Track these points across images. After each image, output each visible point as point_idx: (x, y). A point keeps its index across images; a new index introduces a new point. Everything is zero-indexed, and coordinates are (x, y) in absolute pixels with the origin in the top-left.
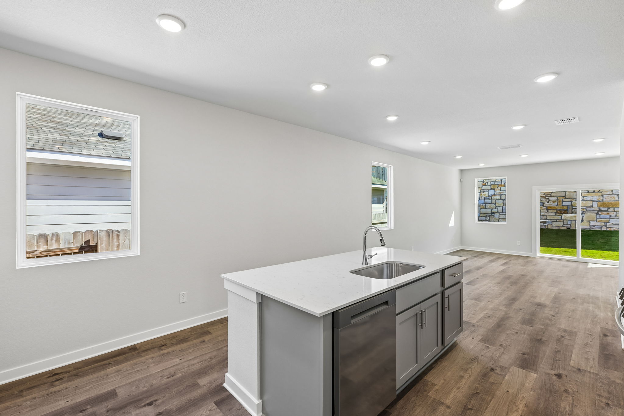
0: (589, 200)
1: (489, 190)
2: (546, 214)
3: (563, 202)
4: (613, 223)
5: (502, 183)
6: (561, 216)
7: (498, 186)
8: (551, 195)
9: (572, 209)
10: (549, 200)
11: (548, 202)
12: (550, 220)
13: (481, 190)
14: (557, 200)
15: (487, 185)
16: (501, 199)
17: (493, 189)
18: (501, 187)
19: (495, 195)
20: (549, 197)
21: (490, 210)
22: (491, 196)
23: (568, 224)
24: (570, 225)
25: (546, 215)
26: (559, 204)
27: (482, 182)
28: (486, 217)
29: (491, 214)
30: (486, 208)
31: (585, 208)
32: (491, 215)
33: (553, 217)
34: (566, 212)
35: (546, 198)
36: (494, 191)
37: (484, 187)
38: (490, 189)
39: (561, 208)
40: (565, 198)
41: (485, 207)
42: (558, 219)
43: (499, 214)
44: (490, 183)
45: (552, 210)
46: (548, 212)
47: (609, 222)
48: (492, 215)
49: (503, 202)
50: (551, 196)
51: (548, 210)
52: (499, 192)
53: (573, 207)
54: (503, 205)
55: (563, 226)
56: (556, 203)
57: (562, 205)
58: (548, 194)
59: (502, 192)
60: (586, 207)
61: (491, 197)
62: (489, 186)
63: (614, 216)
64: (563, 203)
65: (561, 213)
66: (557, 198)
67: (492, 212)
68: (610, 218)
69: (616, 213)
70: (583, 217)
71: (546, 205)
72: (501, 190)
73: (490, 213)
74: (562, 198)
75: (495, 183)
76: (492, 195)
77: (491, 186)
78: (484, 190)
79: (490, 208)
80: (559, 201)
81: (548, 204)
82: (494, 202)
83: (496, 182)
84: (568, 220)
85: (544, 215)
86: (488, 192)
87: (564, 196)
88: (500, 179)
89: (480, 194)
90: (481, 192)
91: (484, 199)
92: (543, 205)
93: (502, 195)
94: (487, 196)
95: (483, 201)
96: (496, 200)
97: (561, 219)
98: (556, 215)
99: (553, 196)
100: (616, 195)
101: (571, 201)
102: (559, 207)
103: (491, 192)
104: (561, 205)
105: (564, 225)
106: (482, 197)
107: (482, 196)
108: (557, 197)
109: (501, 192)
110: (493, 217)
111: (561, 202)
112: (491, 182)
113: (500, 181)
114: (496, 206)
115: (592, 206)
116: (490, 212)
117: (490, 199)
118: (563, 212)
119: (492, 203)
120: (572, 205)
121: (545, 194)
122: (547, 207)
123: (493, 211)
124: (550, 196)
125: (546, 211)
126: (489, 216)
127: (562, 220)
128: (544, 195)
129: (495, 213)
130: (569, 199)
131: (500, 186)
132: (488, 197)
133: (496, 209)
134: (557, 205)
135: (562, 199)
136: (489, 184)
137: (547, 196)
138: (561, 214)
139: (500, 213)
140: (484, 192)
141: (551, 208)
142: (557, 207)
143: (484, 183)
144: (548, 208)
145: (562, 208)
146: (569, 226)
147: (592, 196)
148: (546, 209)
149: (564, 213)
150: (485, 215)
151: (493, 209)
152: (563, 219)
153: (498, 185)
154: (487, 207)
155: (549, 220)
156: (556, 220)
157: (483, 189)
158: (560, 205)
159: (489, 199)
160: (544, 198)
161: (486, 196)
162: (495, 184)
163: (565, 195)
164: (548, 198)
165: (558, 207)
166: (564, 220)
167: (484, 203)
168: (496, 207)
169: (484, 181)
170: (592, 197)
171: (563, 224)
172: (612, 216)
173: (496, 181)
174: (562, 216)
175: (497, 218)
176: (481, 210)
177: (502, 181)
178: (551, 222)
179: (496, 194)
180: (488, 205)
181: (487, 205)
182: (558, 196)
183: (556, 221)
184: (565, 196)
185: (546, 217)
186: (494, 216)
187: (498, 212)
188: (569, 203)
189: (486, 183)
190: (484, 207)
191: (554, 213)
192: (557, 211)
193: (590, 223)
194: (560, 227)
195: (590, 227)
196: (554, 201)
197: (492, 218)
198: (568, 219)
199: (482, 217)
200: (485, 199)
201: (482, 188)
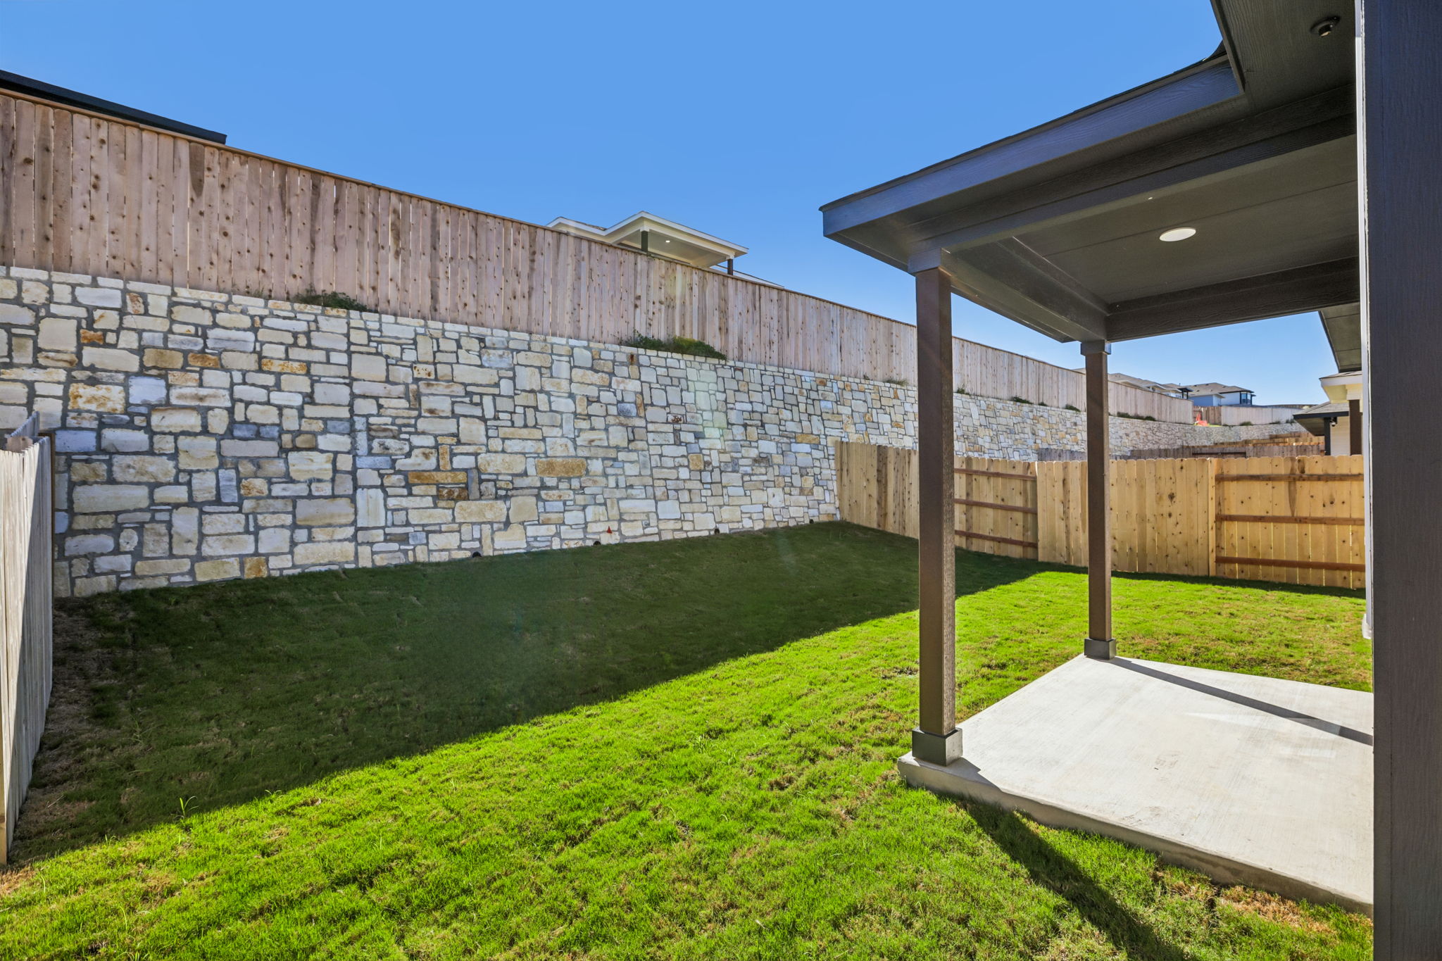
0: (516, 453)
1: (128, 375)
2: (405, 502)
3: (453, 455)
4: (571, 526)
5: (205, 346)
6: (451, 511)
7: (186, 363)
8: (415, 426)
9: (481, 481)
10: (412, 448)
11: (408, 455)
12: (420, 529)
13: (69, 371)
14: (437, 447)
15: (114, 346)
16: (205, 431)
17: (154, 372)
18: (202, 369)
19: (166, 405)
20: (410, 433)
21: (143, 492)
22: (144, 410)
23: (473, 540)
24: (480, 540)
25: (406, 509)
26: (441, 463)
27: (79, 320)
28: (116, 531)
29: (147, 516)
30: (111, 481)
31: (510, 478)
32: (153, 520)
33: (430, 516)
34: (464, 493)
35: (403, 436)
36: (162, 383)
37: (91, 355)
38: (135, 368)
39: (450, 480)
40: (459, 443)
41: (110, 471)
42: (444, 521)
43: (202, 513)
44: (135, 336)
45: (423, 487)
46: (410, 494)
47: (564, 524)
48: (159, 516)
49: (219, 447)
50: (417, 433)
51: (408, 486)
52: (194, 391)
53: (483, 477)
54: (216, 463)
55: (460, 548)
56: (432, 462)
57: (453, 470)
58: (406, 421)
59: (214, 396)
60: (513, 475)
61: (148, 417)
62: (131, 351)
63: (572, 503)
64: (455, 459)
65: (453, 499)
66: (436, 441)
67: (152, 502)
68: (565, 511)
69: (575, 494)
70: (508, 509)
71: (404, 465)
72: (201, 385)
73: (141, 510)
74: (449, 440)
75: (166, 339)
76: (152, 408)
77: (140, 351)
78: (92, 368)
79: (145, 479)
80: (441, 451)
81: (408, 461)
82: (167, 444)
83: (171, 336)
84: (473, 524)
85: (398, 510)
86: (126, 387)
87: (453, 435)
88: (196, 326)
89: (66, 390)
90: (71, 380)
91: (94, 425)
92: (393, 467)
93: (211, 408)
94: (120, 407)
95: (93, 435)
96: (176, 436)
97: (454, 520)
98: (436, 506)
99: (423, 433)
100: (570, 439)
101: (476, 455)
102: (444, 474)
103: (146, 390)
104: (449, 468)
105: (464, 545)
106: (79, 412)
107: (81, 404)
108: (436, 437)
109: (202, 392)
110: (162, 529)
111: (447, 457)
112: (140, 332)
113: (196, 335)
114: (176, 467)
115: (525, 474)
116: (145, 503)
117: (139, 428)
118: (456, 494)
119: (151, 452)
120: (477, 468)
121: (399, 421)
122: (404, 473)
123: (161, 494)
124: (412, 430)
125: (405, 492)
126: (140, 528)
127: (456, 526)
128: (393, 424)
129: (177, 506)
130: (469, 444)
131: (196, 364)
132: (126, 413)
133: (177, 482)
134: (438, 469)
135: (451, 445)
136: (128, 339)
137: (404, 429)
138: (452, 503)
139: (207, 509)
140: (93, 382)
141: (418, 477)
142: (439, 477)
143: (90, 326)
144: (411, 480)
145: (453, 478)
146: (476, 544)
147: (523, 439)
148: (403, 484)
149: (459, 498)
150: (107, 522)
151: (159, 485)
152: (457, 520)
153: (186, 353)
154: (118, 475)
155: (417, 529)
156: (437, 528)
157: (86, 362)
158: (443, 466)
159: (130, 425)
160: (394, 437)
161: (110, 405)
162: (166, 348)
163: (456, 431)
164: (406, 436)
165: (439, 474)
166: (460, 524)
167: (100, 450)
168: (179, 471)
169: (91, 321)
170: (523, 443)
171: (461, 541)
172: (568, 503)
173: (171, 331)
174: (453, 509)
175: (189, 537)
176: (78, 489)
177: (205, 337)
178: (424, 534)
179: (174, 401)
180: (129, 460)
181: (118, 459)
182: (437, 433)
183: (440, 532)
184: (456, 435)
185: (407, 514)
186: (169, 524)
187: (191, 503)
188: (468, 462)
189: (105, 332)
190: (97, 476)
191: (430, 499)
192: (438, 490)
193: (525, 529)
194: (453, 552)
195: (527, 542)
196: (427, 451)
197: (160, 534)
198: (474, 520)
199: (85, 532)
200: (102, 425)
201: (79, 354)
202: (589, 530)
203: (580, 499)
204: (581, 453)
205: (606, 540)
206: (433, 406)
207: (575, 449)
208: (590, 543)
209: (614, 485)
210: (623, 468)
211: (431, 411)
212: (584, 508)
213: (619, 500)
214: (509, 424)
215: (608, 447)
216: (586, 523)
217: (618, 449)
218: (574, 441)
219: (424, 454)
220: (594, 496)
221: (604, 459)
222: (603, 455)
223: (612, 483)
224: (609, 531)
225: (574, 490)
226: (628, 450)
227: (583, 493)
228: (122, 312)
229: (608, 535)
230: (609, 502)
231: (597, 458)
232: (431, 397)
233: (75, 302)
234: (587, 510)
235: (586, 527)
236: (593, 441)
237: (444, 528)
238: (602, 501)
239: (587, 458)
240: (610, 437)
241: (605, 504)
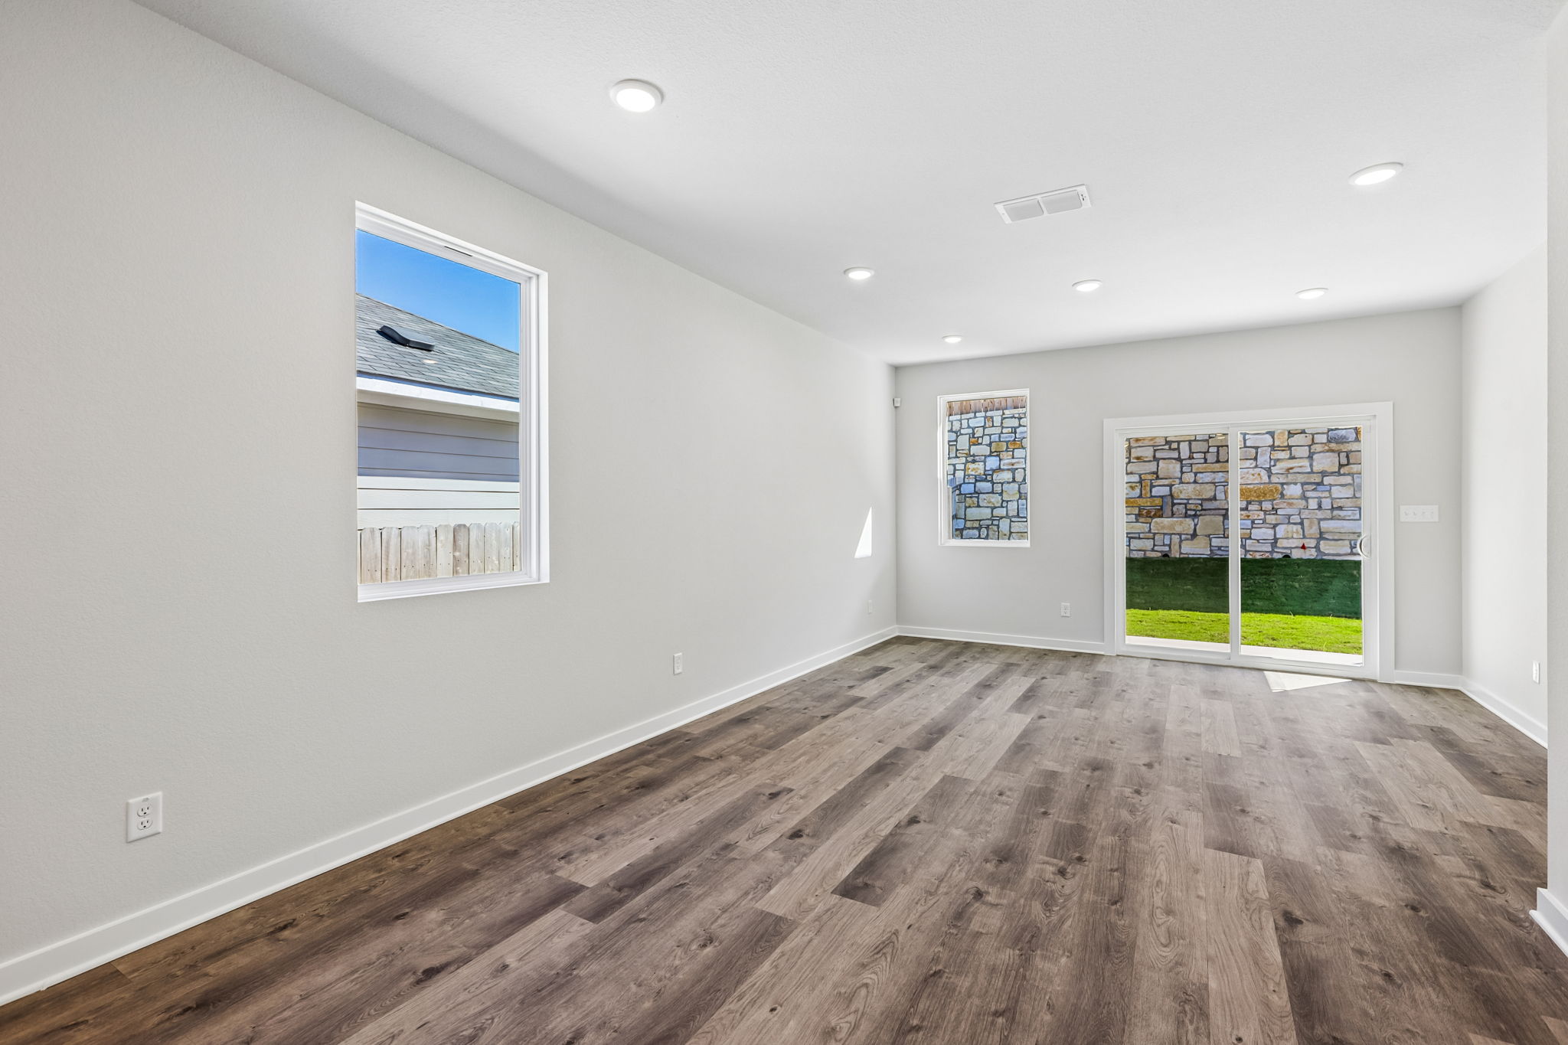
0: (1207, 483)
1: (986, 456)
3: (1152, 486)
4: (1258, 541)
5: (1016, 437)
6: (1148, 525)
7: (1007, 448)
9: (1173, 504)
13: (966, 458)
14: (1140, 482)
15: (981, 444)
16: (1014, 480)
17: (995, 454)
18: (1014, 449)
19: (999, 469)
21: (989, 510)
22: (990, 473)
23: (1164, 545)
24: (1170, 546)
26: (1143, 492)
27: (969, 434)
28: (979, 529)
29: (990, 522)
30: (979, 506)
31: (1200, 502)
32: (992, 524)
33: (1132, 528)
34: (1159, 513)
36: (998, 458)
37: (974, 450)
38: (988, 453)
39: (1149, 504)
40: (1158, 478)
41: (978, 502)
42: (1143, 531)
43: (1011, 521)
44: (988, 437)
47: (1250, 538)
48: (995, 522)
49: (1019, 488)
52: (1010, 461)
53: (1175, 501)
54: (1018, 496)
55: (1153, 550)
56: (1137, 491)
57: (1152, 496)
59: (1018, 463)
60: (1202, 500)
61: (992, 475)
62: (987, 445)
63: (1261, 522)
64: (1154, 490)
65: (1149, 517)
66: (1140, 478)
67: (992, 516)
68: (1252, 527)
69: (1265, 514)
70: (1196, 525)
72: (1013, 458)
73: (988, 519)
74: (1149, 477)
75: (1000, 437)
76: (994, 471)
77: (990, 445)
78: (974, 456)
79: (990, 505)
80: (1143, 484)
82: (998, 488)
83: (1002, 435)
84: (1165, 534)
86: (985, 462)
87: (1153, 473)
88: (1012, 428)
89: (965, 467)
90: (967, 462)
91: (974, 481)
93: (1017, 469)
94: (982, 472)
95: (973, 485)
96: (1002, 484)
97: (1150, 531)
98: (1137, 521)
99: (1131, 473)
100: (1264, 469)
101: (1171, 486)
102: (1144, 500)
103: (992, 463)
104: (1149, 495)
105: (1156, 548)
106: (969, 475)
107: (970, 472)
108: (1140, 475)
109: (1014, 461)
110: (995, 528)
111: (1148, 489)
112: (990, 435)
113: (1012, 433)
114: (1002, 499)
115: (1214, 498)
116: (989, 517)
117: (989, 481)
118: (1153, 513)
119: (992, 492)
120: (1171, 495)
123: (997, 512)
126: (987, 527)
127: (1151, 535)
129: (1002, 518)
130: (1166, 479)
131: (1011, 447)
132: (984, 475)
133: (1002, 507)
134: (1140, 496)
135: (1151, 480)
136: (986, 440)
138: (1149, 520)
139: (1013, 519)
140: (974, 462)
142: (1140, 502)
143: (974, 437)
145: (1151, 503)
146: (1167, 549)
147: (1214, 472)
149: (1155, 516)
150: (976, 525)
151: (996, 508)
152: (1152, 531)
153: (1007, 442)
154: (981, 504)
156: (1137, 535)
157: (972, 454)
158: (1145, 494)
159: (985, 480)
161: (979, 472)
162: (1000, 441)
163: (1155, 470)
165: (1141, 500)
166: (1155, 534)
167: (976, 492)
168: (1003, 501)
169: (974, 434)
170: (1213, 475)
171: (1154, 545)
172: (1256, 522)
173: (1002, 433)
174: (1150, 524)
175: (1005, 533)
176: (968, 510)
177: (1015, 433)
179: (1002, 467)
180: (984, 496)
181: (981, 495)
182: (1142, 472)
183: (1139, 538)
184: (1156, 473)
186: (998, 526)
187: (1007, 516)
188: (1165, 491)
189: (978, 438)
190: (974, 503)
191: (1134, 516)
192: (1139, 511)
193: (1210, 540)
194: (1147, 552)
195: (1211, 550)
196: (1134, 485)
197: (994, 531)
198: (1165, 532)
199: (969, 528)
200: (976, 481)
201: (969, 450)
202: (1278, 545)
203: (1271, 519)
204: (1274, 479)
205: (1296, 554)
206: (1139, 455)
207: (1269, 477)
208: (1277, 556)
209: (1316, 507)
210: (1330, 491)
211: (1138, 458)
212: (1274, 526)
213: (1320, 520)
214: (1203, 461)
215: (1312, 472)
216: (1276, 540)
217: (1324, 474)
218: (1269, 470)
219: (1131, 487)
220: (1289, 516)
221: (1303, 484)
222: (1303, 481)
223: (1313, 504)
224: (1303, 547)
225: (1265, 511)
226: (1339, 474)
227: (1276, 514)
228: (984, 427)
229: (1302, 550)
230: (1306, 523)
231: (1296, 484)
232: (1139, 449)
233: (969, 427)
234: (1277, 529)
235: (1276, 542)
236: (1292, 468)
237: (1142, 536)
238: (1299, 521)
239: (1282, 484)
240: (1315, 464)
241: (1302, 524)
